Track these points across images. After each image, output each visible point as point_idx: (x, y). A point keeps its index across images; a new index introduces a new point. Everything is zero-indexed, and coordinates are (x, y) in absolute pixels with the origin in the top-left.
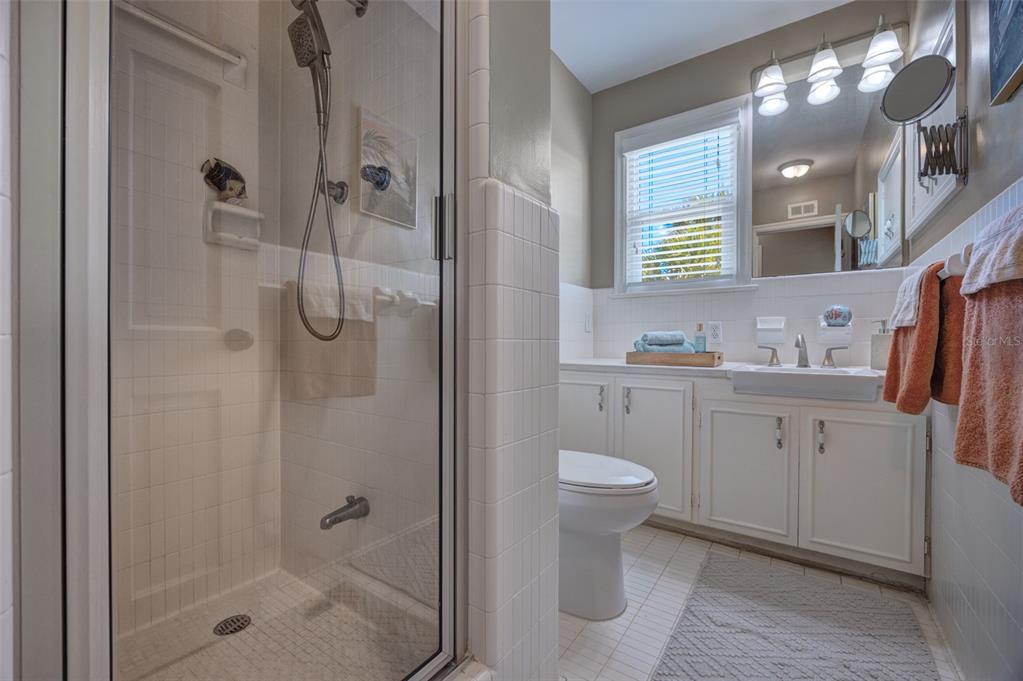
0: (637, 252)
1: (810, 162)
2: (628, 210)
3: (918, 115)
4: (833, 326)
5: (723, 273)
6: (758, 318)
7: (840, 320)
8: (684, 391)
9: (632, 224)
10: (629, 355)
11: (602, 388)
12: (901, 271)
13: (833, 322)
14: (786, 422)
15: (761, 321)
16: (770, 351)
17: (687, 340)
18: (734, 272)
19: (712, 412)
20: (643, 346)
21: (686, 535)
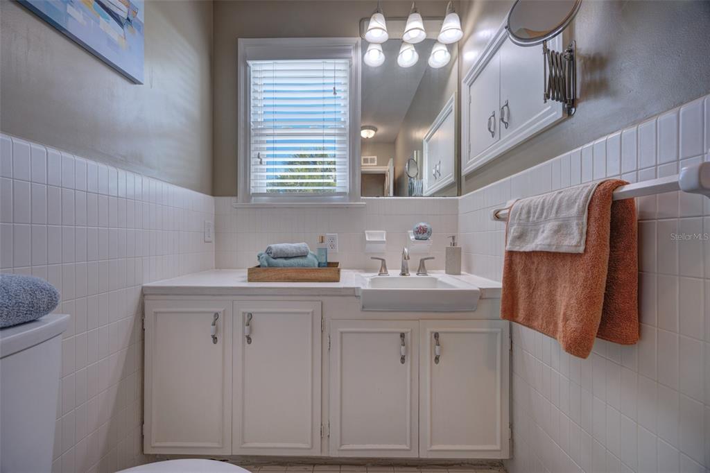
0: (261, 163)
1: (375, 130)
2: (252, 120)
3: (545, 36)
4: (421, 239)
5: (338, 190)
6: (366, 231)
7: (425, 235)
8: (313, 312)
9: (256, 135)
10: (251, 271)
11: (216, 315)
12: (457, 199)
13: (421, 236)
14: (408, 337)
15: (368, 233)
16: (381, 261)
17: (310, 252)
18: (348, 191)
19: (342, 333)
20: (267, 260)
21: (314, 465)
